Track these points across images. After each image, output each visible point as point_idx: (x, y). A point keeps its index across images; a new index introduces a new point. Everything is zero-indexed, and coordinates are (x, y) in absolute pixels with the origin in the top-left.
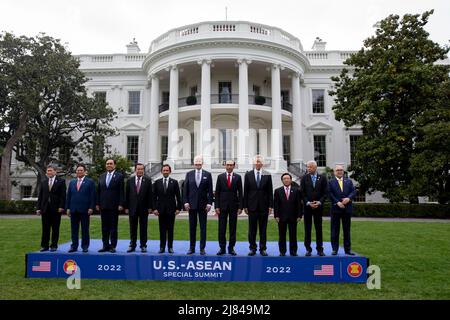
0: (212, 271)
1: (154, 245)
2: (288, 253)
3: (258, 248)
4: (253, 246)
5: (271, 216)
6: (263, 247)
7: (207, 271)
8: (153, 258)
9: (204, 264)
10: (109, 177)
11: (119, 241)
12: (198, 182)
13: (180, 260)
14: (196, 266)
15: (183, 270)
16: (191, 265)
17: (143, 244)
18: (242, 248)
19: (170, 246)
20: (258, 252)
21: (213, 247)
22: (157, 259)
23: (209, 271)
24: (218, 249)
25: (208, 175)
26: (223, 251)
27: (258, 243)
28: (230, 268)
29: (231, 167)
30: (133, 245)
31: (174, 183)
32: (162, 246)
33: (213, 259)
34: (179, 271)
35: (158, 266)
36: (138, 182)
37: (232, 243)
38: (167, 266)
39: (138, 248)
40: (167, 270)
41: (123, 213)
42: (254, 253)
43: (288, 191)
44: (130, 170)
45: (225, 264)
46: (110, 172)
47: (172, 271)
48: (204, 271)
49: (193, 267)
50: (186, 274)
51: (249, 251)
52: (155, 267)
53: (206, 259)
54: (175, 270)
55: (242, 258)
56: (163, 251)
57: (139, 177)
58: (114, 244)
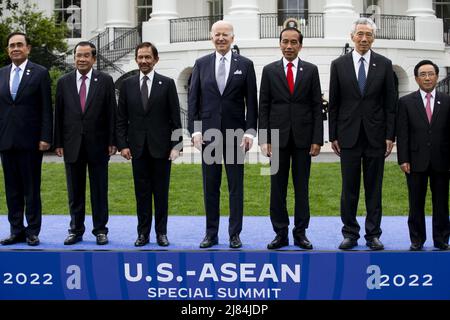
0: (258, 286)
1: (123, 228)
2: (429, 243)
3: (362, 232)
4: (350, 229)
5: (392, 158)
6: (374, 231)
7: (245, 286)
8: (122, 257)
9: (238, 271)
10: (16, 75)
11: (45, 219)
12: (222, 81)
13: (183, 261)
14: (219, 274)
15: (192, 283)
16: (208, 271)
17: (100, 227)
18: (325, 231)
19: (162, 230)
20: (362, 241)
21: (258, 230)
22: (133, 258)
23: (251, 285)
24: (271, 235)
25: (243, 65)
26: (282, 240)
27: (361, 220)
28: (296, 278)
29: (292, 47)
30: (78, 229)
31: (165, 86)
32: (144, 229)
33: (258, 259)
34: (182, 284)
35: (134, 273)
36: (83, 84)
37: (302, 223)
38: (155, 274)
39: (88, 235)
40: (155, 284)
42: (353, 243)
43: (430, 103)
44: (62, 47)
45: (285, 268)
46: (18, 63)
47: (167, 285)
48: (239, 284)
49: (214, 275)
50: (198, 293)
51: (341, 239)
52: (128, 276)
53: (244, 257)
54: (173, 283)
55: (325, 256)
57: (84, 73)
58: (36, 226)
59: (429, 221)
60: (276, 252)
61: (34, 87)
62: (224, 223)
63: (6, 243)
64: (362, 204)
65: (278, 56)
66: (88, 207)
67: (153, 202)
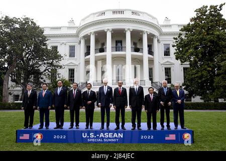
0: (113, 138)
1: (82, 125)
2: (152, 128)
3: (137, 126)
4: (134, 125)
6: (139, 126)
7: (110, 138)
8: (82, 132)
9: (108, 135)
10: (59, 90)
11: (64, 123)
12: (105, 92)
13: (96, 133)
14: (104, 136)
15: (98, 138)
16: (102, 135)
17: (77, 125)
18: (128, 126)
20: (136, 128)
21: (113, 126)
22: (85, 132)
24: (115, 126)
25: (110, 88)
27: (136, 123)
28: (122, 137)
29: (120, 84)
30: (72, 125)
31: (93, 93)
32: (87, 125)
33: (113, 132)
34: (96, 138)
35: (85, 136)
36: (75, 92)
37: (123, 124)
38: (89, 136)
39: (74, 127)
40: (90, 138)
41: (67, 109)
42: (134, 129)
43: (152, 97)
44: (70, 86)
45: (119, 134)
46: (60, 87)
47: (92, 138)
50: (99, 140)
52: (83, 136)
53: (109, 132)
54: (94, 138)
55: (128, 131)
56: (87, 128)
57: (75, 90)
58: (62, 124)
59: (152, 124)
60: (117, 130)
61: (64, 93)
62: (105, 124)
63: (55, 128)
64: (136, 120)
65: (117, 86)
66: (75, 121)
67: (90, 119)
